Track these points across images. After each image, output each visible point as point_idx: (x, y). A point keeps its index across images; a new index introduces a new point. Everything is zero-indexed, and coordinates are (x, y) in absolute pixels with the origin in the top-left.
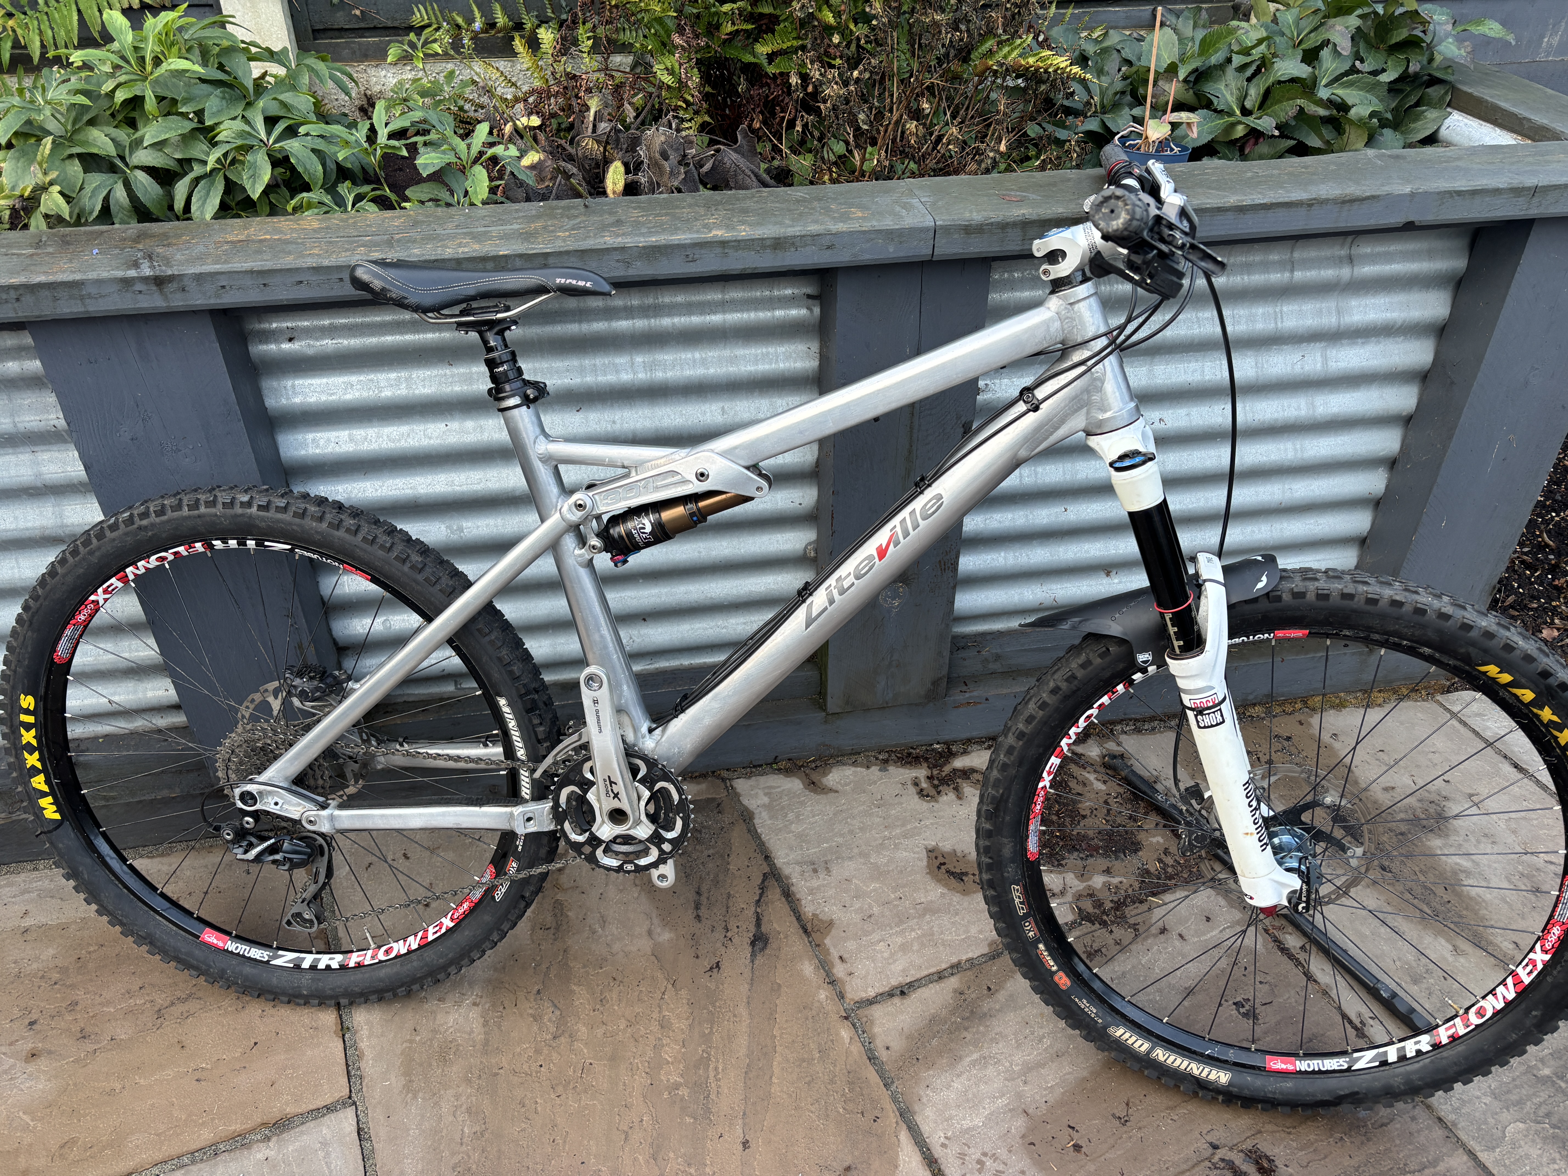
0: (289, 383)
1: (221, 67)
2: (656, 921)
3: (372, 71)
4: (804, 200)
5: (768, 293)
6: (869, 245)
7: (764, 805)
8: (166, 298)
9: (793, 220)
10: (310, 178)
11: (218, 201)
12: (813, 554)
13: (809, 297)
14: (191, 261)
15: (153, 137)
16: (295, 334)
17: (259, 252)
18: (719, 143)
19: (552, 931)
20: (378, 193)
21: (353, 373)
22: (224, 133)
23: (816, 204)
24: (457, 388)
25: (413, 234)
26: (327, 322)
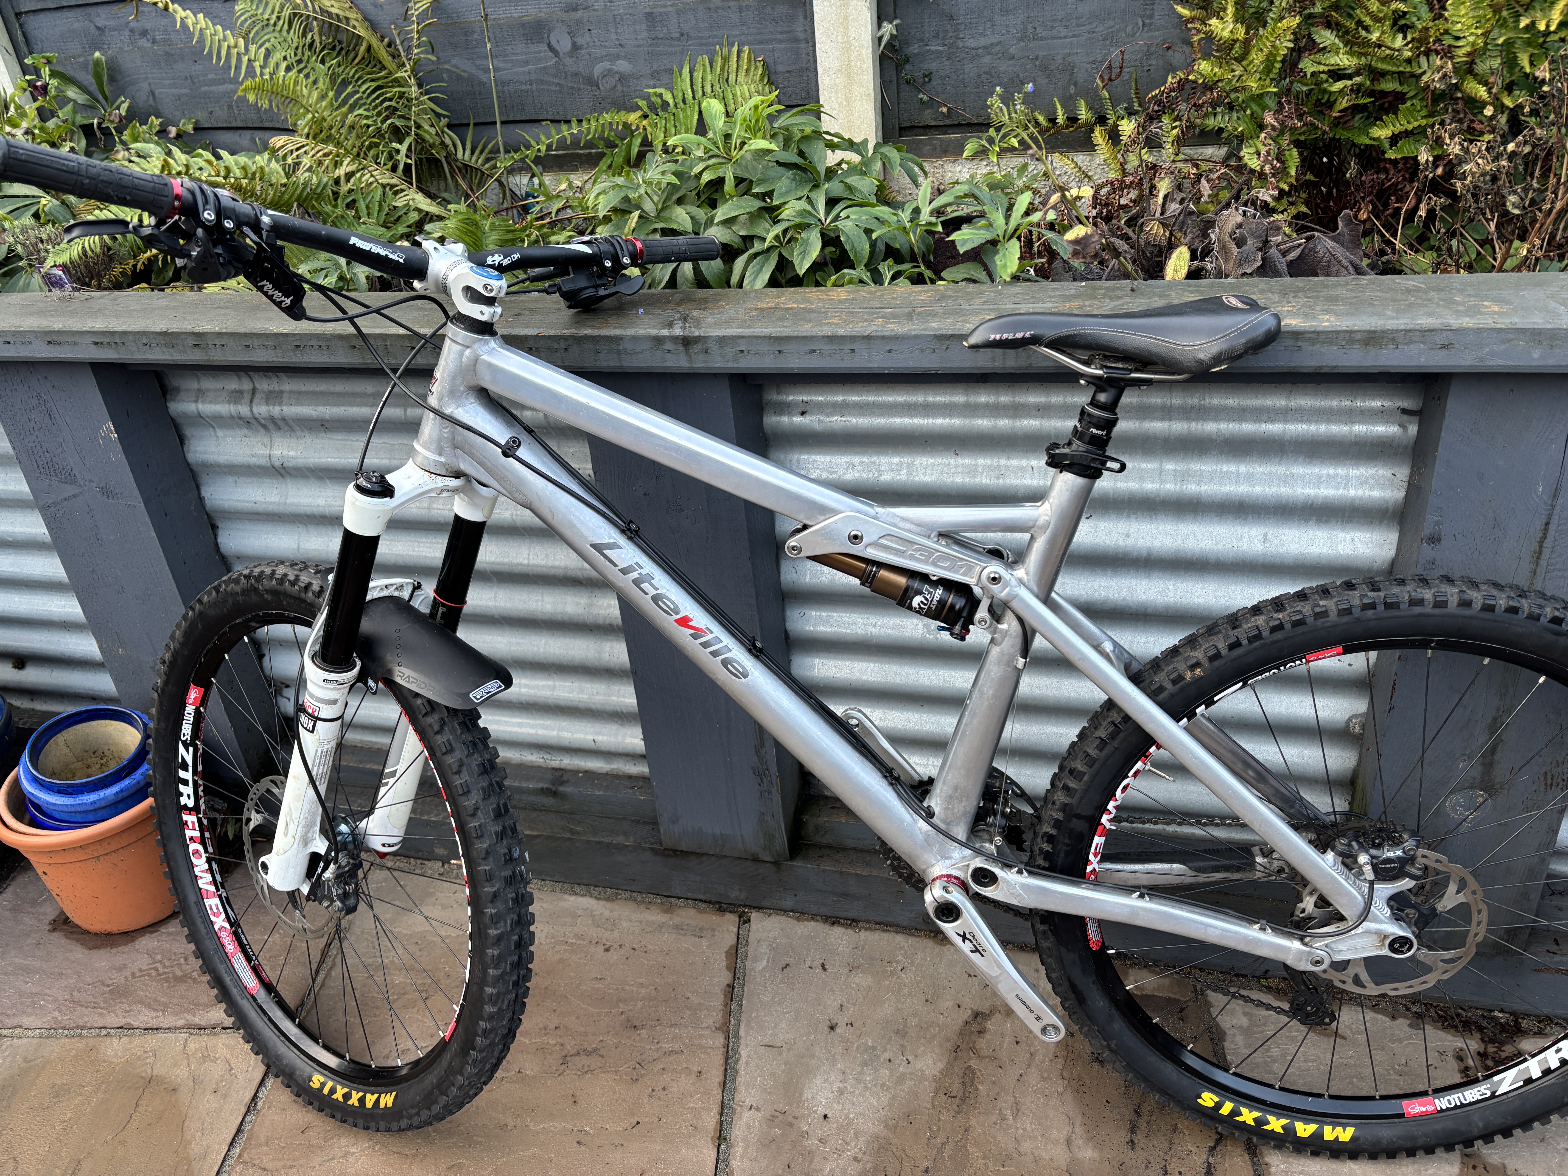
0: (796, 456)
1: (801, 154)
2: (1079, 1130)
3: (948, 167)
4: (1418, 290)
5: (1348, 403)
6: (1503, 347)
7: (1241, 1028)
8: (690, 360)
9: (1398, 311)
10: (855, 256)
11: (768, 276)
12: (1357, 730)
13: (1404, 411)
14: (718, 325)
15: (724, 214)
16: (808, 408)
17: (782, 319)
18: (1313, 230)
19: (957, 1101)
20: (916, 270)
21: (857, 453)
22: (787, 212)
23: (1433, 294)
24: (959, 479)
25: (937, 308)
26: (840, 398)
